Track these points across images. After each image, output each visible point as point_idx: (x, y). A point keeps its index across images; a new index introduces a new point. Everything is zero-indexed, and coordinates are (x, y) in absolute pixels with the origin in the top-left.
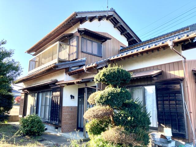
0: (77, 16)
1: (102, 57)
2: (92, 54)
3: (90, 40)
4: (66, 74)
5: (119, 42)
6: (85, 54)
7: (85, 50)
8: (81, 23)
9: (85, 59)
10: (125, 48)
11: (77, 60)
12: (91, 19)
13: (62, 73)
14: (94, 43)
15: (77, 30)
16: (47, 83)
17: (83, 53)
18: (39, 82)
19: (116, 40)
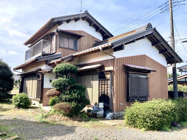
0: (54, 20)
1: (77, 50)
2: (68, 49)
3: (66, 38)
4: (46, 65)
5: (93, 37)
6: (62, 49)
7: (62, 46)
8: (59, 25)
9: (61, 53)
10: (99, 43)
11: (55, 54)
12: (68, 21)
13: (44, 64)
14: (70, 40)
15: (56, 31)
16: (33, 71)
17: (61, 49)
18: (30, 70)
19: (91, 36)
